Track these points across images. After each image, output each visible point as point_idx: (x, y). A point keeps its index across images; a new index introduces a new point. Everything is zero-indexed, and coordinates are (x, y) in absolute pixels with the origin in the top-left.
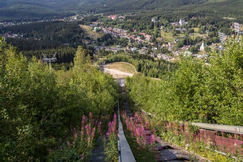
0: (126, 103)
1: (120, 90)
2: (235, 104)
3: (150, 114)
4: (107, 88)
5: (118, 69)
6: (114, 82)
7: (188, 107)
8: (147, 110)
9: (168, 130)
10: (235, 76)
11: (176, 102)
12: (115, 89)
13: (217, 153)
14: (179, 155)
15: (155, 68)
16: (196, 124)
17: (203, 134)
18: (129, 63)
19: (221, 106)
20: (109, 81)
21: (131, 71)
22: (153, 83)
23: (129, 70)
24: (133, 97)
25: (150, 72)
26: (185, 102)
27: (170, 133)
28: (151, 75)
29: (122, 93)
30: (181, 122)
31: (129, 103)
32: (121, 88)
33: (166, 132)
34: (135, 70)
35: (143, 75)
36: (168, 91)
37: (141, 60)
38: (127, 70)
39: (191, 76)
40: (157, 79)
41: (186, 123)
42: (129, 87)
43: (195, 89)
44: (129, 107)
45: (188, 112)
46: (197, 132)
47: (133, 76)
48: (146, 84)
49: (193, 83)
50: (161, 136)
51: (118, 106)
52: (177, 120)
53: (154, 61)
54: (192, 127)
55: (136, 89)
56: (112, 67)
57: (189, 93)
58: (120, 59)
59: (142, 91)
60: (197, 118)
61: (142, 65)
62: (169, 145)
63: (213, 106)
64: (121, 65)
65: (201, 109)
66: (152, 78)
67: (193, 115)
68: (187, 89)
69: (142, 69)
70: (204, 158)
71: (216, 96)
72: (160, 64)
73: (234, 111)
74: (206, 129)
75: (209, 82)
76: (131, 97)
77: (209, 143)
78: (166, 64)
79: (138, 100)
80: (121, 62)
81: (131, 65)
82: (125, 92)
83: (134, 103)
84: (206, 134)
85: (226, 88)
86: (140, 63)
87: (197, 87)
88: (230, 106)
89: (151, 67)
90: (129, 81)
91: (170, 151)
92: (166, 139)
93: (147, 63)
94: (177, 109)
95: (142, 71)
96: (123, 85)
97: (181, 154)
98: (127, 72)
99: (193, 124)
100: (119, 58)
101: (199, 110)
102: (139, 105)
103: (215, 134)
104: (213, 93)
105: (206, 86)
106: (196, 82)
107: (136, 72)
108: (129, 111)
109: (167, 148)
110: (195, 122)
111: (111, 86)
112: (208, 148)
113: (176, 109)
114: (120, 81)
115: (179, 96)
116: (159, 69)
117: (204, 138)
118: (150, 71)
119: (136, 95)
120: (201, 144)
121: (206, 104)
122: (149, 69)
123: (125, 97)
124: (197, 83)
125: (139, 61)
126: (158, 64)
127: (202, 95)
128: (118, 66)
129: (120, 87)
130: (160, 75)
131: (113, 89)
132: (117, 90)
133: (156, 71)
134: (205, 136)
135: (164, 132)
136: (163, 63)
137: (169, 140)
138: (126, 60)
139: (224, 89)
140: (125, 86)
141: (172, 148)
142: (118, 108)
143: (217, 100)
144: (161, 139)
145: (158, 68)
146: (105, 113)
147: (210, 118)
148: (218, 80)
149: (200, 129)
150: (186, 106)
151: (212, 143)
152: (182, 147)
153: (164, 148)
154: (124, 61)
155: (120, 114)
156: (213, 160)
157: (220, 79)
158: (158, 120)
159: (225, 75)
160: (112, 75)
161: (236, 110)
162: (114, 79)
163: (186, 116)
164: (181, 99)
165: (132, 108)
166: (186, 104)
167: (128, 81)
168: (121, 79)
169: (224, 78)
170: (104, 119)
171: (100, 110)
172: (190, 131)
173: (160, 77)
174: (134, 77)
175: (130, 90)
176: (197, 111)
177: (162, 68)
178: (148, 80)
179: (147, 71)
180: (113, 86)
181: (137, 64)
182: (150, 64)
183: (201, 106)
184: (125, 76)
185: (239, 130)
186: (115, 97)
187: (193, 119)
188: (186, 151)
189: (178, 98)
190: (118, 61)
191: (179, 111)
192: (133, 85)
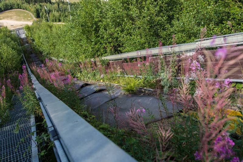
0: (33, 55)
1: (21, 42)
2: (134, 32)
3: (61, 60)
4: (4, 42)
5: (11, 19)
6: (11, 34)
7: (96, 44)
8: (58, 57)
9: (82, 70)
10: (131, 7)
11: (84, 42)
12: (14, 42)
13: (127, 77)
14: (97, 88)
15: (55, 11)
16: (106, 58)
17: (113, 64)
18: (24, 9)
19: (123, 37)
20: (5, 35)
21: (29, 19)
22: (57, 27)
23: (26, 18)
24: (39, 46)
25: (51, 17)
26: (92, 40)
27: (84, 72)
28: (53, 20)
29: (25, 45)
30: (92, 60)
31: (36, 54)
32: (22, 39)
33: (81, 72)
34: (33, 16)
35: (44, 21)
36: (74, 32)
37: (36, 4)
38: (24, 18)
39: (93, 13)
40: (60, 23)
41: (97, 59)
42: (31, 36)
43: (99, 26)
44: (38, 59)
45: (97, 49)
46: (108, 65)
47: (33, 24)
48: (49, 30)
49: (96, 20)
50: (77, 78)
51: (24, 60)
52: (88, 59)
53: (52, 4)
54: (103, 62)
55: (39, 38)
56: (3, 17)
57: (94, 30)
58: (11, 6)
59: (47, 38)
60: (106, 52)
61: (40, 10)
62: (86, 83)
63: (117, 38)
64: (14, 13)
65: (108, 43)
66: (55, 23)
67: (102, 50)
68: (92, 27)
69: (41, 14)
70: (117, 84)
71: (118, 29)
72: (60, 6)
73: (134, 39)
74: (115, 60)
75: (110, 16)
76: (37, 47)
77: (119, 71)
78: (66, 5)
79: (45, 48)
80: (13, 10)
81: (27, 11)
82: (28, 43)
83: (41, 53)
84: (116, 64)
85: (125, 19)
86: (36, 8)
87: (101, 23)
88: (131, 35)
89: (50, 11)
90: (30, 30)
91: (88, 87)
92: (82, 79)
93: (44, 7)
94: (87, 48)
95: (41, 17)
96: (23, 36)
97: (98, 86)
98: (25, 21)
99: (103, 58)
100: (9, 5)
101: (106, 44)
102: (47, 54)
103: (123, 62)
104: (115, 26)
105: (109, 20)
106: (98, 18)
107: (35, 19)
108: (38, 62)
109: (85, 86)
110: (105, 56)
111: (9, 39)
112: (119, 75)
113: (85, 48)
114: (18, 32)
115: (86, 35)
116: (60, 12)
117: (114, 68)
118: (50, 15)
119: (42, 43)
120: (113, 74)
121: (111, 37)
122: (49, 13)
123: (30, 48)
124: (100, 19)
125: (35, 6)
126: (57, 6)
127: (106, 30)
128: (11, 15)
129: (20, 38)
130: (62, 19)
131: (13, 42)
132: (18, 43)
133: (57, 14)
134: (115, 66)
135: (79, 72)
136: (62, 5)
137: (85, 79)
138: (19, 7)
139: (123, 20)
140: (26, 36)
141: (90, 85)
142: (25, 62)
143: (119, 33)
144: (78, 79)
145: (58, 11)
146: (12, 71)
147: (117, 50)
148: (117, 12)
149: (110, 62)
150: (93, 43)
151: (121, 70)
152: (98, 81)
153: (82, 87)
154: (17, 8)
155: (30, 68)
156: (124, 83)
157: (119, 12)
158: (71, 64)
159: (122, 6)
160: (6, 27)
161: (135, 38)
162: (10, 31)
163: (95, 53)
164: (87, 37)
165: (41, 59)
166: (93, 42)
167: (28, 31)
168: (20, 29)
169: (122, 10)
170: (13, 77)
171: (5, 68)
172: (102, 64)
173: (62, 20)
174: (35, 25)
175: (33, 40)
176: (104, 46)
177: (62, 10)
178: (50, 25)
179: (47, 15)
180: (12, 39)
181: (33, 9)
182: (48, 7)
183: (107, 40)
184: (23, 26)
185: (140, 53)
186: (17, 50)
187: (102, 54)
188: (102, 84)
189: (85, 37)
190: (9, 9)
191: (89, 50)
192: (35, 33)
